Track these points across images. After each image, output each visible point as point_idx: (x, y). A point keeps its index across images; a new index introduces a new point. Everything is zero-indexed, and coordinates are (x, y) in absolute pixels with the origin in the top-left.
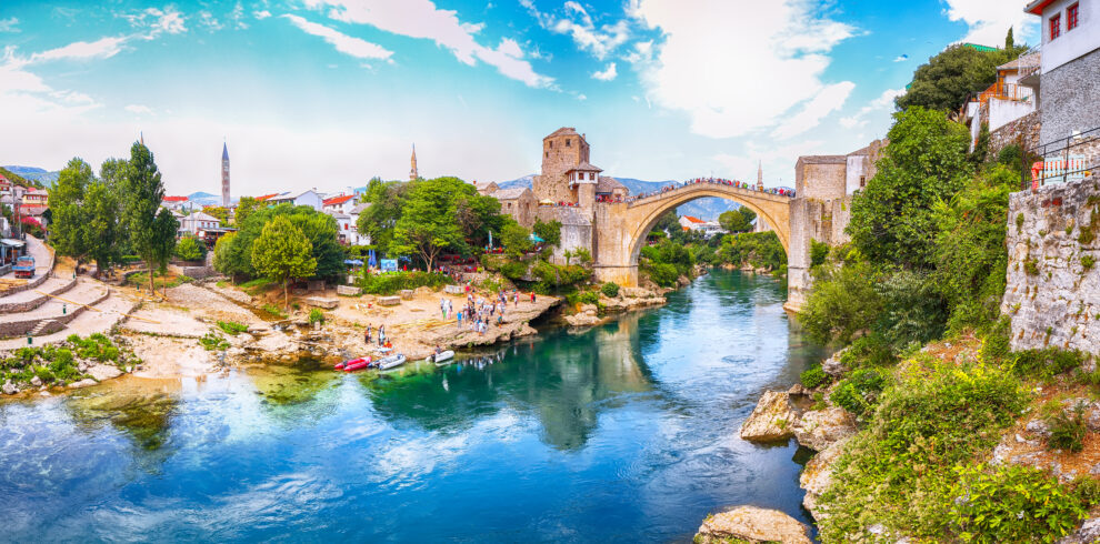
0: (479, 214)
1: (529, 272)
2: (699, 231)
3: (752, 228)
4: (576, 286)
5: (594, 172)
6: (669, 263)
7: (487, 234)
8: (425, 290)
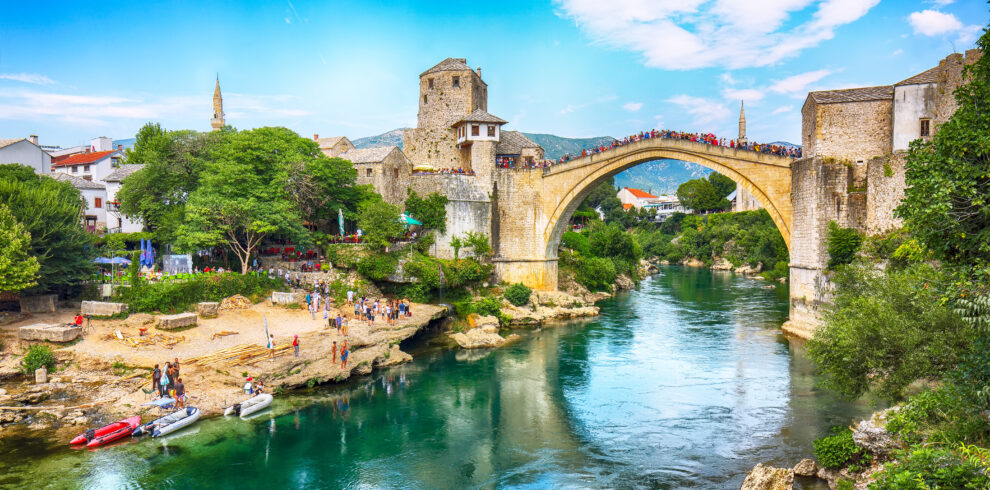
0: (323, 185)
1: (400, 270)
2: (648, 209)
3: (730, 205)
4: (469, 289)
5: (494, 124)
6: (603, 256)
7: (337, 214)
8: (239, 299)
